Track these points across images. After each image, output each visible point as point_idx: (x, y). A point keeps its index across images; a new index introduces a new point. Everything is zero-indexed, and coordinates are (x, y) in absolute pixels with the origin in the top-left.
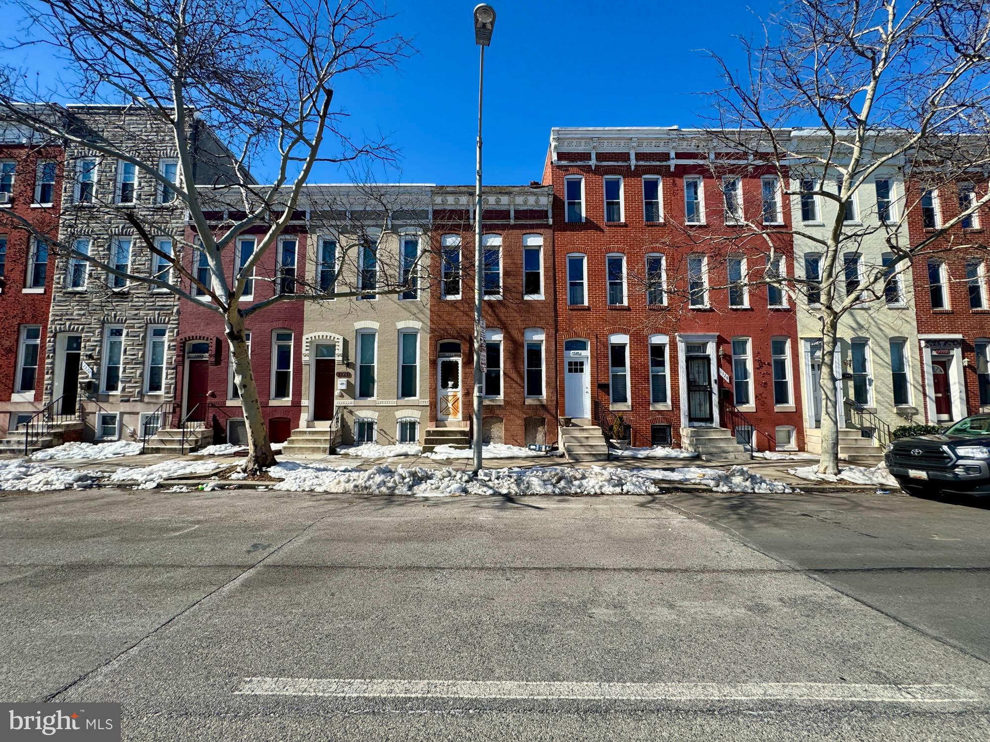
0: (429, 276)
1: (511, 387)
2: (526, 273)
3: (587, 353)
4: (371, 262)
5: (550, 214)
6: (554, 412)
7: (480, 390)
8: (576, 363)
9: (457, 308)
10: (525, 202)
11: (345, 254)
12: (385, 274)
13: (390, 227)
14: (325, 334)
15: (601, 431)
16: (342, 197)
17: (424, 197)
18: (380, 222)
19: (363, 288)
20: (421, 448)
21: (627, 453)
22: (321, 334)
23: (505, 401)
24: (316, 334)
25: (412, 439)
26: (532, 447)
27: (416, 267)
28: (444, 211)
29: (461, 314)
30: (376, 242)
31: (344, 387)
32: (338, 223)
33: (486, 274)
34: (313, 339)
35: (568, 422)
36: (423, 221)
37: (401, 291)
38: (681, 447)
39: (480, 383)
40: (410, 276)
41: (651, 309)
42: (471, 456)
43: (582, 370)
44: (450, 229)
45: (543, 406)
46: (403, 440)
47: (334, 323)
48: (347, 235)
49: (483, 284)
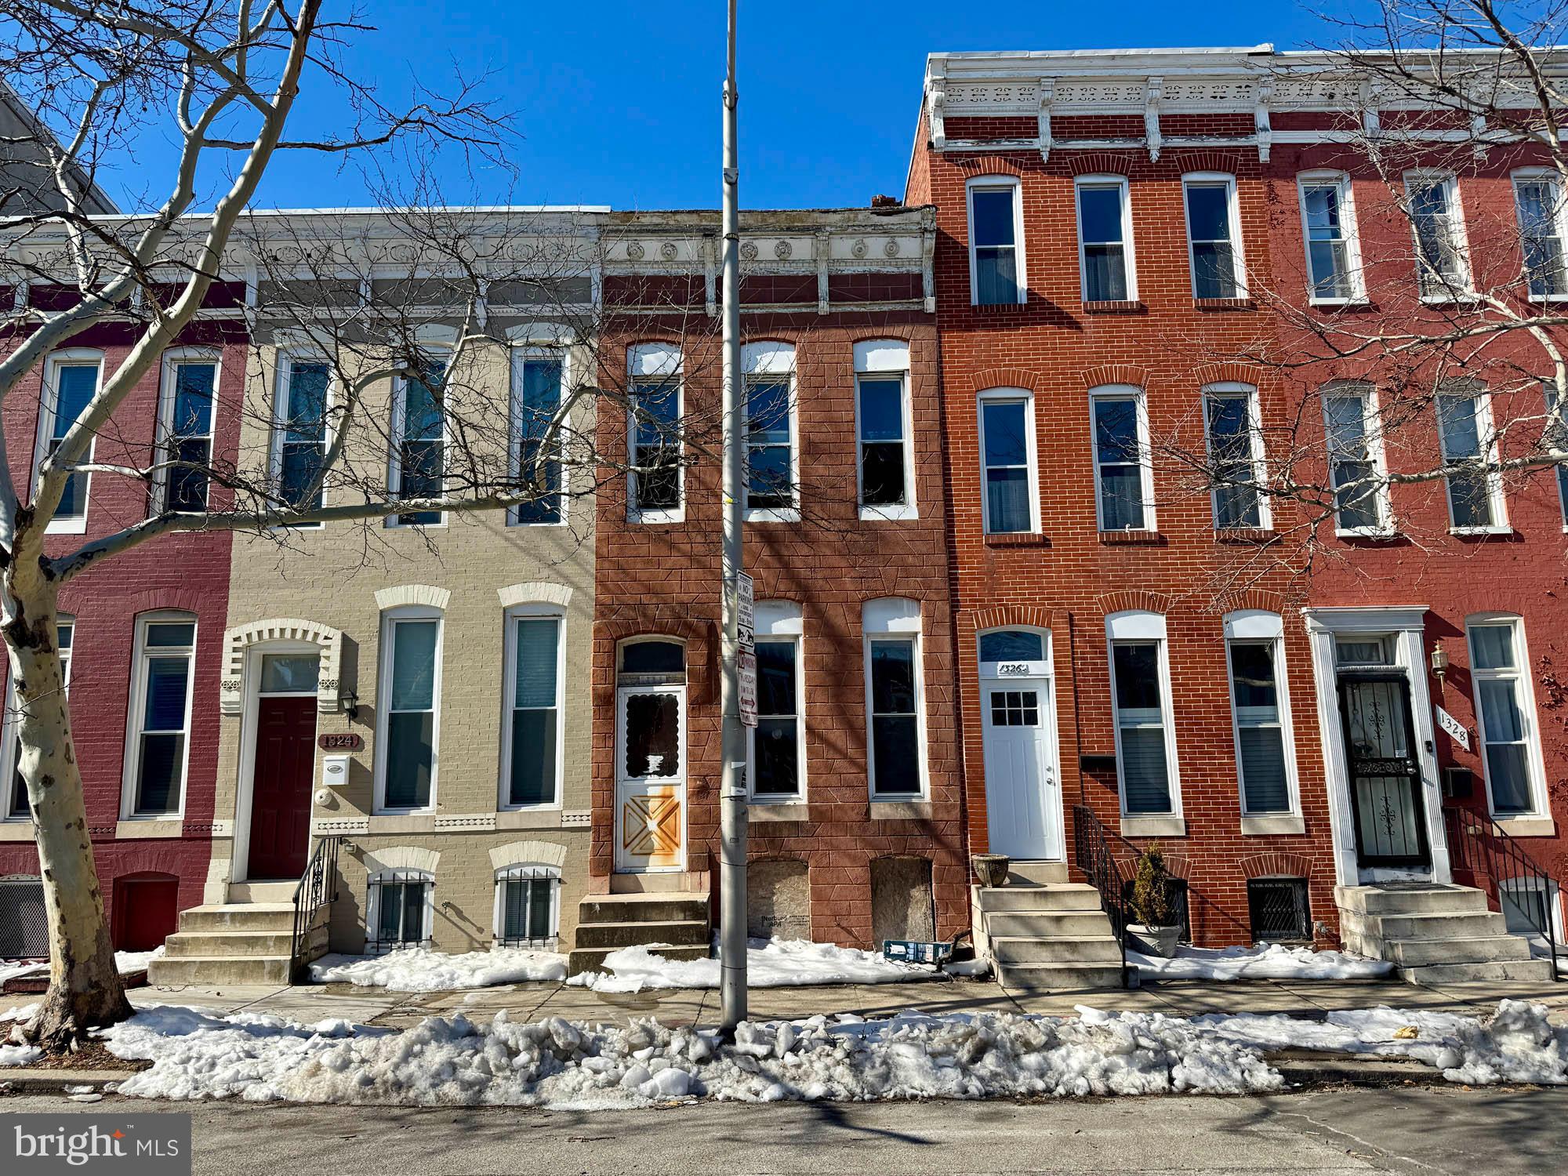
0: (592, 460)
1: (830, 769)
2: (865, 446)
3: (1044, 668)
4: (428, 420)
5: (928, 285)
6: (956, 841)
7: (740, 779)
8: (1014, 698)
9: (672, 546)
10: (859, 254)
11: (352, 398)
12: (468, 453)
13: (482, 323)
14: (289, 624)
15: (1099, 897)
16: (348, 244)
17: (579, 241)
18: (454, 311)
19: (404, 493)
20: (565, 959)
21: (1181, 966)
22: (276, 624)
23: (811, 809)
24: (265, 625)
25: (540, 931)
26: (896, 949)
27: (556, 432)
28: (635, 279)
29: (685, 562)
30: (443, 366)
31: (341, 779)
32: (337, 314)
33: (754, 452)
34: (255, 638)
35: (998, 872)
36: (579, 309)
37: (513, 501)
38: (1339, 947)
39: (739, 757)
40: (539, 459)
41: (1224, 541)
42: (715, 980)
43: (1032, 719)
44: (652, 330)
45: (923, 824)
46: (512, 934)
47: (317, 592)
48: (361, 347)
49: (746, 478)
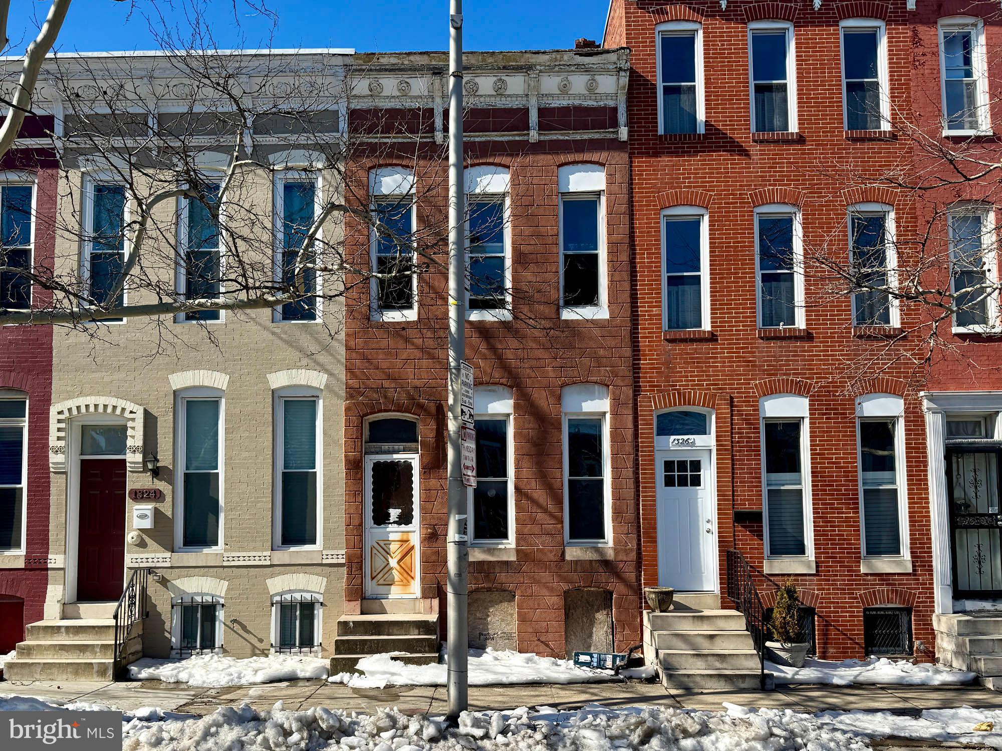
0: (341, 267)
1: (534, 521)
2: (566, 257)
3: (707, 441)
4: (207, 233)
5: (622, 117)
6: (631, 577)
7: (462, 528)
8: (682, 465)
9: (407, 340)
10: (564, 89)
11: (145, 214)
12: (240, 262)
13: (249, 150)
14: (101, 400)
15: (743, 621)
16: (137, 82)
17: (329, 80)
18: (227, 140)
19: (190, 294)
20: (327, 663)
21: (807, 674)
22: (91, 400)
23: (518, 551)
24: (82, 401)
25: (307, 641)
26: (583, 658)
27: (311, 244)
28: (376, 111)
29: (417, 353)
30: (217, 187)
31: (147, 524)
32: (130, 143)
33: (475, 262)
34: (75, 412)
35: (665, 600)
36: (328, 137)
37: (277, 302)
38: (934, 660)
39: (462, 510)
40: (298, 267)
41: (860, 337)
42: (443, 680)
43: (696, 481)
44: (390, 155)
45: (606, 563)
46: (285, 644)
47: (122, 375)
48: (150, 171)
49: (467, 284)
